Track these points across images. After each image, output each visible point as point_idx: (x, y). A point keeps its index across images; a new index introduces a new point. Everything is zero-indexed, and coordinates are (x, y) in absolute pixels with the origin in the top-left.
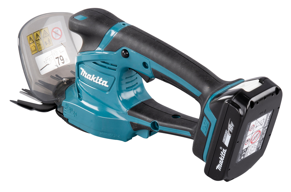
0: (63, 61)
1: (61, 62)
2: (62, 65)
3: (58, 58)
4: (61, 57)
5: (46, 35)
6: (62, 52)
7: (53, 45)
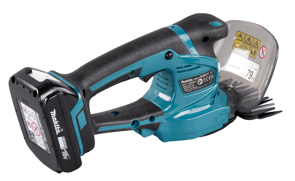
0: (250, 77)
1: (249, 76)
2: (247, 78)
3: (250, 71)
4: (252, 73)
5: (256, 46)
6: (256, 70)
7: (255, 58)
